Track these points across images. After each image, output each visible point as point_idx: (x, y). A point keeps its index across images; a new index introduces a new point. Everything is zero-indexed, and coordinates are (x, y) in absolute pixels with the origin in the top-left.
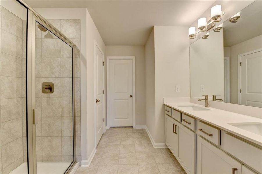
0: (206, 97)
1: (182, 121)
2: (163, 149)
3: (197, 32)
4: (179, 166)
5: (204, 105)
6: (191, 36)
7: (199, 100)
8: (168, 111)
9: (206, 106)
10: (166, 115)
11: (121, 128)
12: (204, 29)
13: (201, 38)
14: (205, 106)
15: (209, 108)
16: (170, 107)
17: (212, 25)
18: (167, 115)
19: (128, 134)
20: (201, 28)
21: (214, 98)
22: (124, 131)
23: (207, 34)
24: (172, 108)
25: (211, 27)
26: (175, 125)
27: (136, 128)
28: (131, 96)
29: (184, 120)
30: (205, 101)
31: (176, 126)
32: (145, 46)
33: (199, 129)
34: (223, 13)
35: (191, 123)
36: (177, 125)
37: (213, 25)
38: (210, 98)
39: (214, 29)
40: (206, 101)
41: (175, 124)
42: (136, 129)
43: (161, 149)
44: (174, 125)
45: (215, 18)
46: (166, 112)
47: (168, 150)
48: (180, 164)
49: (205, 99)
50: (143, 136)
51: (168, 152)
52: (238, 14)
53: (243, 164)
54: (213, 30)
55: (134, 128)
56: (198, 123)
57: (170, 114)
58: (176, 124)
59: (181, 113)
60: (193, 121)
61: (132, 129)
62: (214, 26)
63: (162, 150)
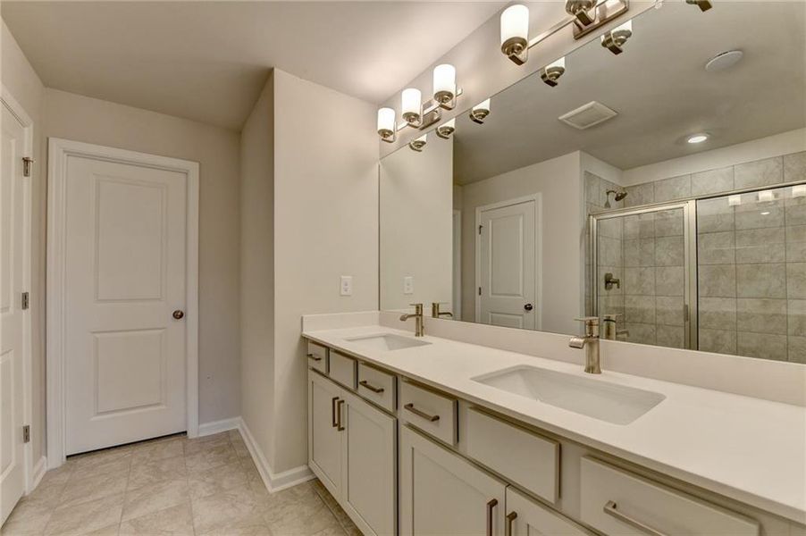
0: (418, 307)
1: (360, 386)
2: (299, 486)
3: (399, 128)
4: (349, 528)
5: (412, 331)
6: (385, 134)
7: (403, 319)
8: (317, 359)
9: (417, 334)
10: (311, 373)
11: (132, 447)
12: (416, 123)
13: (408, 146)
14: (414, 333)
15: (426, 338)
16: (324, 346)
17: (433, 115)
18: (315, 370)
19: (164, 468)
20: (410, 117)
21: (436, 311)
22: (145, 458)
23: (420, 139)
24: (328, 348)
25: (430, 122)
26: (339, 403)
27: (201, 435)
28: (178, 315)
29: (364, 383)
30: (414, 319)
31: (341, 405)
32: (240, 133)
33: (405, 407)
34: (459, 92)
35: (382, 390)
36: (343, 401)
37: (436, 118)
38: (427, 311)
39: (437, 129)
40: (418, 319)
41: (338, 398)
42: (200, 438)
43: (295, 489)
44: (336, 402)
45: (443, 97)
46: (312, 363)
47: (317, 485)
48: (351, 521)
49: (415, 313)
50: (228, 458)
51: (315, 493)
52: (485, 105)
53: (509, 484)
54: (435, 131)
55: (191, 435)
56: (403, 386)
57: (322, 367)
58: (340, 399)
59: (356, 360)
60: (387, 382)
61: (181, 444)
62: (438, 120)
63: (298, 492)
